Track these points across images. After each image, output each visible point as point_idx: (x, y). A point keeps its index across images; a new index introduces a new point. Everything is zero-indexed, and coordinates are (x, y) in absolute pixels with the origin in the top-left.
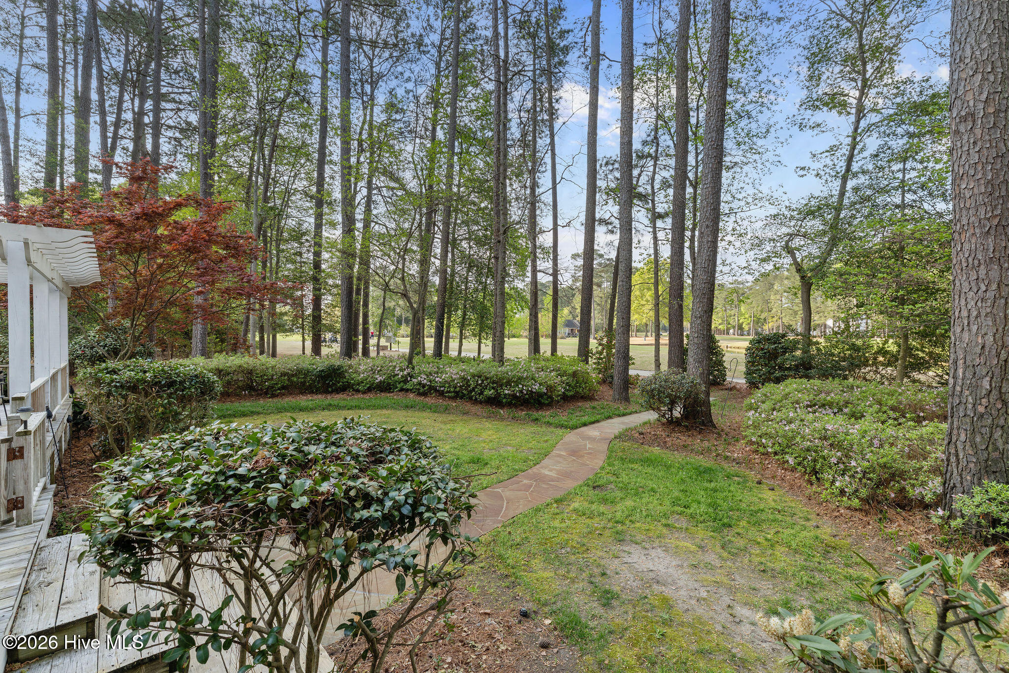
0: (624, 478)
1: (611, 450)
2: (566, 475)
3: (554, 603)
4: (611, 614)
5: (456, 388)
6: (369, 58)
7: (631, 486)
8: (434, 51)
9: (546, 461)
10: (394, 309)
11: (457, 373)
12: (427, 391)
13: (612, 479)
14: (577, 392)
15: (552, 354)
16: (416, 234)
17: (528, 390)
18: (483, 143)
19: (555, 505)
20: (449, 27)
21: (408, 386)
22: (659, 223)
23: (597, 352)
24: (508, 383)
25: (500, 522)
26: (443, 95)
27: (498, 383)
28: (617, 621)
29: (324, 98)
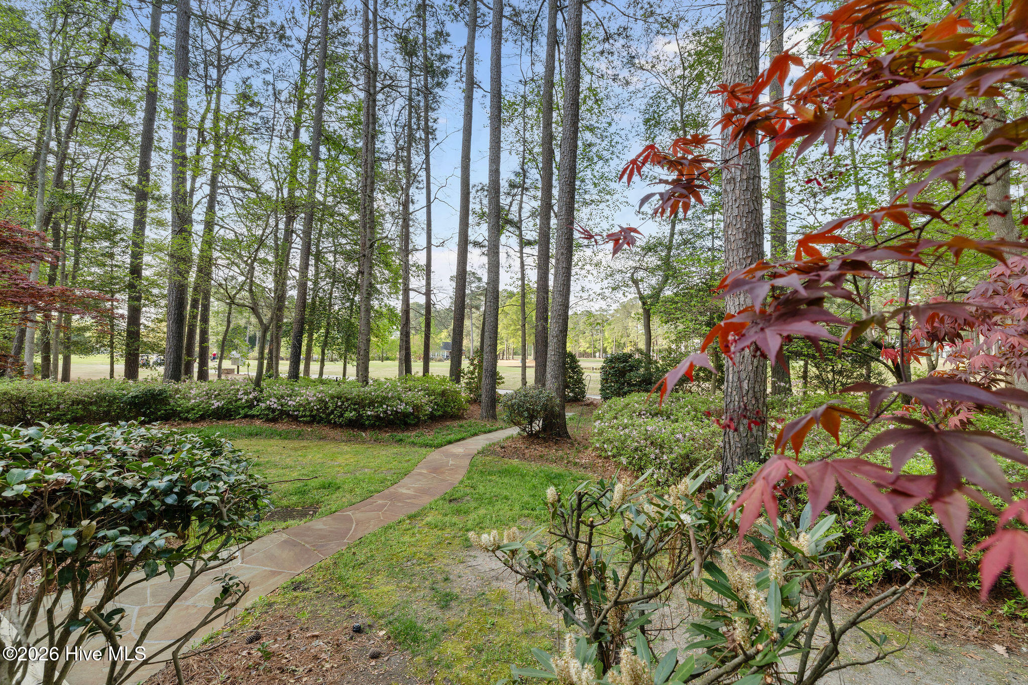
0: (481, 489)
1: (472, 465)
2: (424, 492)
3: (392, 614)
4: (448, 614)
5: (312, 411)
6: (217, 40)
7: (487, 496)
8: (299, 47)
9: (406, 480)
10: (246, 328)
11: (315, 395)
12: (276, 416)
13: (469, 492)
14: (445, 412)
15: (424, 375)
16: (270, 242)
17: (392, 411)
18: (354, 152)
19: (408, 521)
20: (317, 26)
21: (254, 412)
22: (527, 250)
23: (469, 372)
24: (372, 403)
25: (345, 544)
26: (309, 96)
27: (360, 403)
28: (452, 620)
29: (153, 74)
